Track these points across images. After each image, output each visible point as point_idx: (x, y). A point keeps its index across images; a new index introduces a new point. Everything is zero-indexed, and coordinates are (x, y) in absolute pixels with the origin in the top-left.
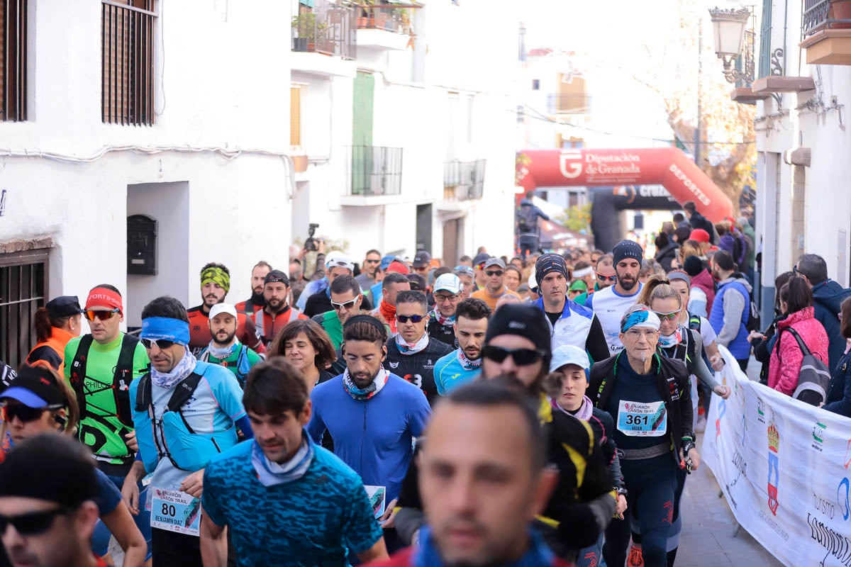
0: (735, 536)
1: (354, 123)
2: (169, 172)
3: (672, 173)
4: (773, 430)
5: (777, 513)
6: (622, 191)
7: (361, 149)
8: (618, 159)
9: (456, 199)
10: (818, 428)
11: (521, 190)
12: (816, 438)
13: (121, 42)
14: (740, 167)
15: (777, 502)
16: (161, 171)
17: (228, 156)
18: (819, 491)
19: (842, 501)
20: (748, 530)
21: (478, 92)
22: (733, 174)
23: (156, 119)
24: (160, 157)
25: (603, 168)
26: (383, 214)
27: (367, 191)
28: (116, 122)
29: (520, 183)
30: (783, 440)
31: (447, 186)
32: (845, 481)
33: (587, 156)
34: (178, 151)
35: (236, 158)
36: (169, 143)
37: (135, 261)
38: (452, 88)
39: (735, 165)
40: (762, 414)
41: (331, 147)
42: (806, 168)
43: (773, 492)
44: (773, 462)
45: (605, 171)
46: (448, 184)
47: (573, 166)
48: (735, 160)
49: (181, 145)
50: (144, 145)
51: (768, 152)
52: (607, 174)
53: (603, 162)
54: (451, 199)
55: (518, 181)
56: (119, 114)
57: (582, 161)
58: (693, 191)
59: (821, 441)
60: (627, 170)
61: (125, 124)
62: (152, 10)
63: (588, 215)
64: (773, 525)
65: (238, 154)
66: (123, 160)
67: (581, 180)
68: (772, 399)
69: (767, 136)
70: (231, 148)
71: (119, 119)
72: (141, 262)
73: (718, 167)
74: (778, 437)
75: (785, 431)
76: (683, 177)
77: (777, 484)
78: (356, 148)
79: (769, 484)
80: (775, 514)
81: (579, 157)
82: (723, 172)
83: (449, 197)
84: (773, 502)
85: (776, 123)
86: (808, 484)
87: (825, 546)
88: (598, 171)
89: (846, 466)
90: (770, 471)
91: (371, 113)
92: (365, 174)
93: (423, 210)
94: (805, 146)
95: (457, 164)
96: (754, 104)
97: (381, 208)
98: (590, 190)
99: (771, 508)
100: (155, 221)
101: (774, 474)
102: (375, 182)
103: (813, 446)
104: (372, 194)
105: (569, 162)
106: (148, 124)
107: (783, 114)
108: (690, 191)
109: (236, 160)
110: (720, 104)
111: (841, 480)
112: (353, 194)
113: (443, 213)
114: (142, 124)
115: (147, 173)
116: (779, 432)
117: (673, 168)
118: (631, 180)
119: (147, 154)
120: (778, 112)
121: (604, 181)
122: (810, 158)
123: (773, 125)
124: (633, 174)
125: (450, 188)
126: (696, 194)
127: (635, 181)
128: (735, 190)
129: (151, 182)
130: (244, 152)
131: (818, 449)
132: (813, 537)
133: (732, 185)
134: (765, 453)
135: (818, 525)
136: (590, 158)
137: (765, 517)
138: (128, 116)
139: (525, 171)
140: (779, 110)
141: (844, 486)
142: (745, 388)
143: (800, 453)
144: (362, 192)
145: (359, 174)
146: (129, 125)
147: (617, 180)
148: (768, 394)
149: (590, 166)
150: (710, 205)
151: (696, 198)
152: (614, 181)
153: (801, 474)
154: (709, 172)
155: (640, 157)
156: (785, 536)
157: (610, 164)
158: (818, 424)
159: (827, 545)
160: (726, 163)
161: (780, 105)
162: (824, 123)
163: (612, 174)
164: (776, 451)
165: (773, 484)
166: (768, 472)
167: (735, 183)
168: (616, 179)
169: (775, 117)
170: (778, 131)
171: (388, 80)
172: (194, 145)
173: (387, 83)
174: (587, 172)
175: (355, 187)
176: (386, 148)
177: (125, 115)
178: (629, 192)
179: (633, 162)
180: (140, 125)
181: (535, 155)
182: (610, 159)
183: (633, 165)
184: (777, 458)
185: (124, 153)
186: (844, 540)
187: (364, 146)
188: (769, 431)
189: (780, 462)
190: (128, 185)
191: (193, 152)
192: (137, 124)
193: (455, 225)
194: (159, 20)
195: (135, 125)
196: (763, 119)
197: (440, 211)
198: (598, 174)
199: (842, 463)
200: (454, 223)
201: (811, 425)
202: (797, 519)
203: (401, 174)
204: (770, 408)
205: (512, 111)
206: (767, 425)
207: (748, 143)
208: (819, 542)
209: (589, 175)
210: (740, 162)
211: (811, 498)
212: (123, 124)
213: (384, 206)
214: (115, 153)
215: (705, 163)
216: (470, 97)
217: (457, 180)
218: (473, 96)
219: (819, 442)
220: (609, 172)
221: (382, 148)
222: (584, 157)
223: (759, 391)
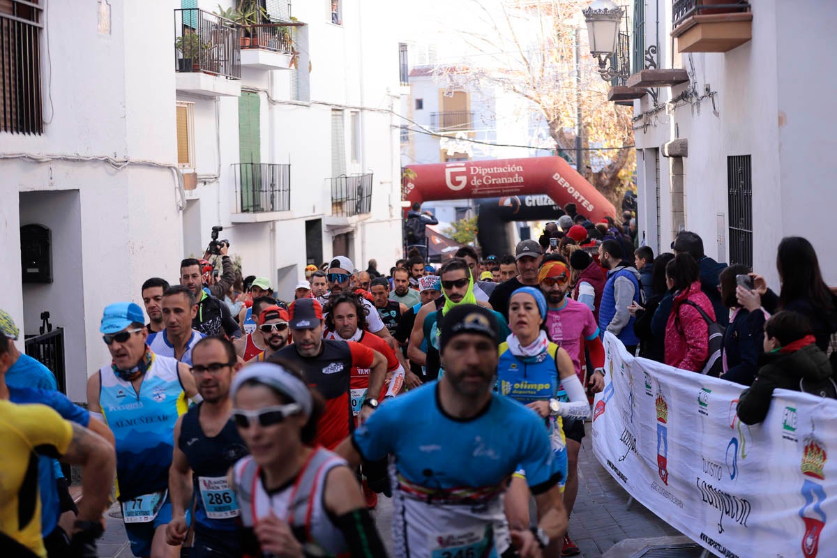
0: (628, 510)
1: (240, 141)
2: (60, 180)
3: (556, 181)
4: (661, 403)
5: (668, 482)
6: (507, 202)
7: (249, 166)
8: (501, 170)
9: (345, 214)
10: (704, 393)
11: (408, 204)
12: (701, 403)
13: (7, 53)
14: (622, 173)
15: (666, 472)
16: (51, 178)
17: (116, 165)
18: (708, 454)
19: (730, 460)
20: (641, 502)
21: (362, 109)
22: (615, 180)
23: (45, 127)
24: (51, 166)
25: (487, 179)
26: (273, 230)
27: (257, 208)
28: (6, 130)
29: (407, 198)
30: (671, 410)
31: (334, 201)
32: (734, 441)
33: (472, 168)
34: (67, 160)
35: (125, 167)
36: (58, 152)
37: (30, 270)
38: (336, 105)
39: (617, 171)
40: (650, 388)
41: (220, 166)
42: (683, 158)
43: (662, 461)
44: (662, 432)
45: (490, 182)
46: (336, 199)
47: (458, 178)
48: (617, 166)
49: (70, 153)
50: (35, 154)
51: (646, 149)
52: (491, 185)
53: (488, 174)
54: (340, 215)
55: (404, 195)
56: (8, 124)
57: (467, 173)
58: (576, 198)
59: (706, 405)
60: (511, 180)
61: (15, 133)
62: (37, 22)
63: (475, 228)
64: (666, 494)
65: (126, 164)
66: (14, 168)
67: (466, 193)
68: (658, 371)
69: (645, 133)
70: (120, 158)
71: (9, 129)
72: (36, 270)
73: (600, 174)
74: (666, 408)
75: (672, 401)
76: (566, 185)
77: (666, 454)
78: (243, 166)
79: (659, 455)
80: (666, 482)
81: (464, 169)
82: (606, 178)
83: (337, 213)
84: (663, 472)
85: (653, 118)
86: (698, 449)
87: (716, 507)
88: (482, 182)
89: (732, 427)
90: (659, 442)
91: (259, 132)
92: (253, 191)
93: (313, 227)
94: (682, 137)
95: (344, 180)
96: (631, 104)
97: (272, 223)
98: (476, 203)
99: (663, 479)
100: (48, 230)
101: (662, 444)
102: (264, 199)
103: (700, 411)
104: (262, 210)
105: (453, 175)
106: (37, 134)
107: (660, 109)
108: (574, 198)
109: (124, 170)
110: (600, 112)
111: (730, 441)
112: (243, 211)
113: (332, 228)
114: (31, 133)
115: (38, 181)
116: (667, 403)
117: (556, 177)
118: (515, 190)
119: (37, 162)
120: (654, 108)
121: (489, 192)
122: (687, 148)
123: (650, 121)
124: (517, 184)
125: (337, 204)
126: (580, 201)
127: (519, 190)
128: (617, 195)
129: (42, 189)
130: (132, 164)
131: (704, 413)
132: (704, 500)
133: (615, 191)
134: (654, 425)
135: (707, 488)
136: (475, 170)
137: (658, 488)
138: (17, 125)
139: (411, 186)
140: (655, 105)
141: (733, 446)
142: (631, 365)
143: (688, 418)
144: (251, 209)
145: (247, 192)
146: (18, 133)
147: (502, 191)
148: (654, 367)
149: (475, 178)
150: (593, 210)
151: (580, 204)
152: (499, 191)
153: (690, 440)
154: (591, 179)
155: (522, 166)
156: (680, 503)
157: (494, 176)
158: (703, 389)
159: (718, 506)
160: (608, 170)
161: (656, 101)
162: (698, 112)
163: (496, 185)
164: (665, 423)
165: (663, 455)
166: (656, 443)
167: (618, 189)
168: (501, 189)
169: (651, 113)
170: (655, 126)
171: (274, 99)
172: (83, 154)
173: (272, 102)
174: (473, 184)
175: (245, 204)
176: (273, 165)
177: (14, 125)
178: (514, 202)
179: (517, 172)
180: (29, 134)
181: (420, 170)
182: (494, 170)
183: (517, 175)
184: (665, 429)
185: (15, 160)
186: (733, 501)
187: (252, 164)
188: (657, 403)
189: (668, 432)
190: (20, 193)
191: (82, 161)
192: (26, 133)
193: (344, 241)
194: (45, 31)
195: (24, 134)
196: (640, 117)
197: (327, 225)
198: (483, 185)
199: (728, 425)
200: (343, 238)
201: (695, 390)
202: (686, 485)
203: (289, 190)
204: (656, 379)
205: (397, 127)
206: (655, 397)
207: (629, 147)
208: (711, 503)
209: (474, 187)
210: (621, 168)
211: (700, 463)
212: (12, 132)
213: (274, 221)
214: (6, 161)
215: (587, 170)
216: (354, 114)
217: (344, 196)
218: (356, 112)
219: (703, 407)
220: (493, 183)
221: (269, 165)
222: (469, 170)
223: (645, 365)
